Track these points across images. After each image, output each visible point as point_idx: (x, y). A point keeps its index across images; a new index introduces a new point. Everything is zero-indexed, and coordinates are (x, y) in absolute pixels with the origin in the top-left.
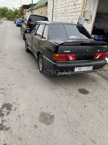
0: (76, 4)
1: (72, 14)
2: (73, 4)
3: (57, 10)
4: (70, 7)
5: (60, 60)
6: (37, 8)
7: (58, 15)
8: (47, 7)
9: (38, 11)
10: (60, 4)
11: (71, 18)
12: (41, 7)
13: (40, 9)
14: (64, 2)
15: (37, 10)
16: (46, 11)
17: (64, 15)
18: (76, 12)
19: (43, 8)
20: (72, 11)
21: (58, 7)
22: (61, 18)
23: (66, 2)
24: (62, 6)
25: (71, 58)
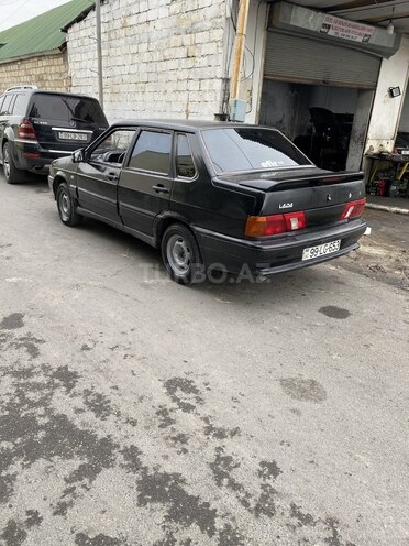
0: (196, 54)
1: (183, 86)
2: (182, 53)
3: (117, 71)
4: (172, 64)
5: (269, 231)
6: (14, 62)
7: (123, 88)
8: (65, 60)
9: (23, 73)
10: (125, 50)
11: (183, 97)
12: (33, 58)
13: (29, 65)
14: (144, 47)
15: (15, 67)
16: (61, 74)
17: (149, 88)
18: (200, 80)
19: (44, 62)
20: (183, 75)
21: (120, 61)
22: (139, 97)
23: (153, 47)
24: (136, 59)
25: (294, 224)
